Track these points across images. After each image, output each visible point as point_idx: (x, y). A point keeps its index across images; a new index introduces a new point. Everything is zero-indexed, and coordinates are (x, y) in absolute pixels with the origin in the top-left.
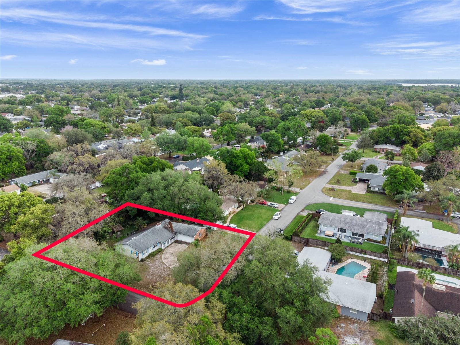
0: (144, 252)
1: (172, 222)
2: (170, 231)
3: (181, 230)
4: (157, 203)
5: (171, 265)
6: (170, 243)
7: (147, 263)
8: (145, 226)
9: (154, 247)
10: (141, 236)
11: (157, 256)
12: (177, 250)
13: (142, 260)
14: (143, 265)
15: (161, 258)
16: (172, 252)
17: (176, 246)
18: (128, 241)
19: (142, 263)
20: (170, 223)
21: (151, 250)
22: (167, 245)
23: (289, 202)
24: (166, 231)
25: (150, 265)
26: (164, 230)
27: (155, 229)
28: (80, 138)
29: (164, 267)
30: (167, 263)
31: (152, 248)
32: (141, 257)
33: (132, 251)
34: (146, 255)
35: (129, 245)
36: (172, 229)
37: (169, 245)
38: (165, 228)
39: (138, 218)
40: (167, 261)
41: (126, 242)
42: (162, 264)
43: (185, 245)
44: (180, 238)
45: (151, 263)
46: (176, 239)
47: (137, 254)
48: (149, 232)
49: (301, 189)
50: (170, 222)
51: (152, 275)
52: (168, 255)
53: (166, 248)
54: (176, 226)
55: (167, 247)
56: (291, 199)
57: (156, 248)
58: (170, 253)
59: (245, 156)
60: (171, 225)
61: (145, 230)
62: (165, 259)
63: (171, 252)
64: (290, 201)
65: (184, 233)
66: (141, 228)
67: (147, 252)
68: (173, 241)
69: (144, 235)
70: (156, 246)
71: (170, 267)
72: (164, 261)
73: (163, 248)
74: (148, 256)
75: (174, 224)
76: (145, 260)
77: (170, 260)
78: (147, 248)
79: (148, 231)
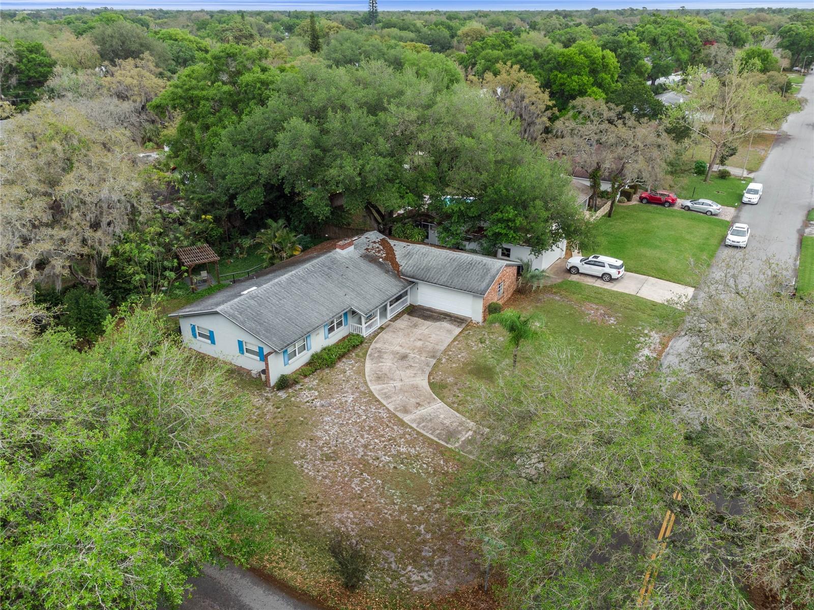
0: (290, 350)
1: (392, 242)
2: (387, 272)
3: (428, 269)
4: (338, 162)
5: (406, 411)
6: (390, 316)
7: (306, 395)
8: (296, 253)
9: (331, 330)
10: (279, 284)
11: (347, 366)
12: (419, 344)
13: (284, 383)
14: (287, 403)
15: (361, 372)
16: (403, 351)
17: (415, 326)
18: (224, 302)
19: (282, 394)
20: (383, 242)
21: (319, 342)
22: (378, 322)
23: (745, 200)
24: (374, 269)
25: (318, 403)
26: (365, 265)
27: (334, 261)
28: (135, 47)
29: (379, 420)
30: (387, 397)
31: (323, 332)
32: (278, 368)
33: (240, 343)
34: (301, 360)
35: (231, 318)
36: (396, 265)
37: (385, 321)
38: (370, 258)
39: (269, 221)
40: (389, 387)
41: (218, 304)
42: (368, 403)
43: (446, 325)
44: (427, 296)
45: (320, 397)
46: (409, 300)
47: (264, 358)
48: (309, 272)
49: (750, 171)
50: (383, 240)
51: (328, 458)
52: (388, 364)
53: (376, 334)
54: (408, 255)
55: (382, 329)
56: (750, 191)
57: (339, 334)
58: (395, 353)
59: (593, 62)
60: (390, 252)
61: (294, 262)
62: (379, 378)
63: (398, 348)
64: (747, 197)
65: (443, 279)
66: (281, 258)
67: (303, 348)
68: (400, 310)
69: (290, 281)
70: (340, 324)
71: (407, 418)
72: (374, 388)
73: (365, 333)
74: (309, 364)
75: (400, 248)
76: (296, 382)
77: (398, 384)
78: (306, 336)
79: (308, 265)
